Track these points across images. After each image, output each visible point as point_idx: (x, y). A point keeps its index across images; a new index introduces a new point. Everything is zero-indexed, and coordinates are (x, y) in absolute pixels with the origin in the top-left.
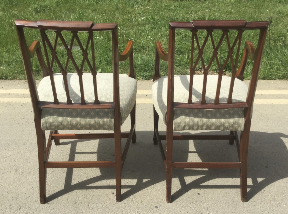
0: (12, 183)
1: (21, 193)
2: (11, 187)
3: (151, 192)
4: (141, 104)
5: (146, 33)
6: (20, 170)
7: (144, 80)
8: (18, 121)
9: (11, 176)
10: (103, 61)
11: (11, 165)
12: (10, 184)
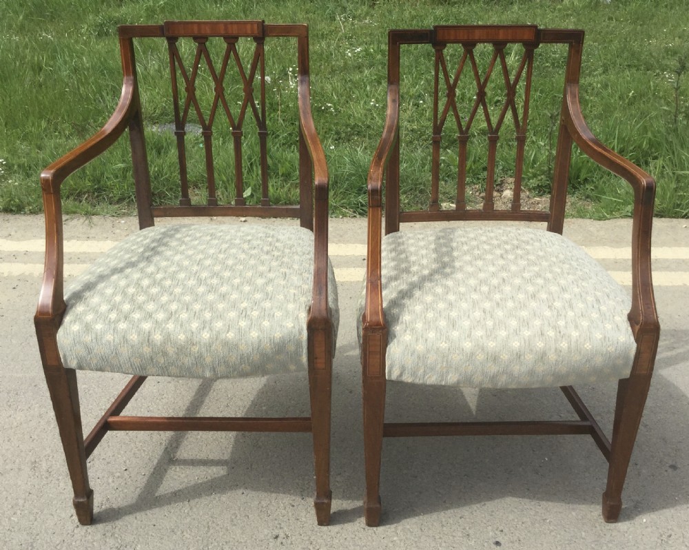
0: (21, 502)
1: (43, 531)
2: (19, 512)
3: (373, 535)
4: (351, 282)
5: (364, 91)
6: (44, 466)
7: (358, 216)
9: (20, 483)
10: (257, 166)
11: (22, 451)
12: (17, 504)
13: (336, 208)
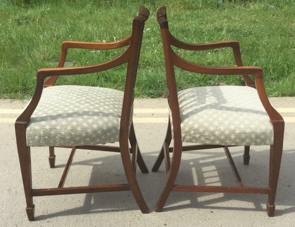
0: (5, 203)
1: (16, 212)
2: (5, 206)
4: (147, 123)
5: (151, 46)
6: (14, 190)
7: (150, 98)
8: (6, 142)
9: (4, 197)
10: (101, 78)
11: (3, 186)
12: (3, 204)
13: (139, 95)
